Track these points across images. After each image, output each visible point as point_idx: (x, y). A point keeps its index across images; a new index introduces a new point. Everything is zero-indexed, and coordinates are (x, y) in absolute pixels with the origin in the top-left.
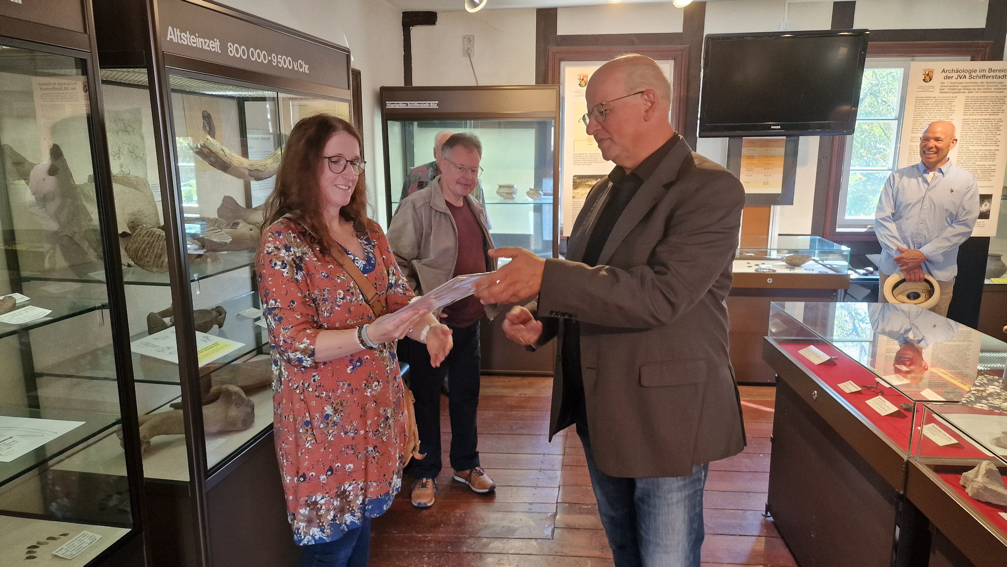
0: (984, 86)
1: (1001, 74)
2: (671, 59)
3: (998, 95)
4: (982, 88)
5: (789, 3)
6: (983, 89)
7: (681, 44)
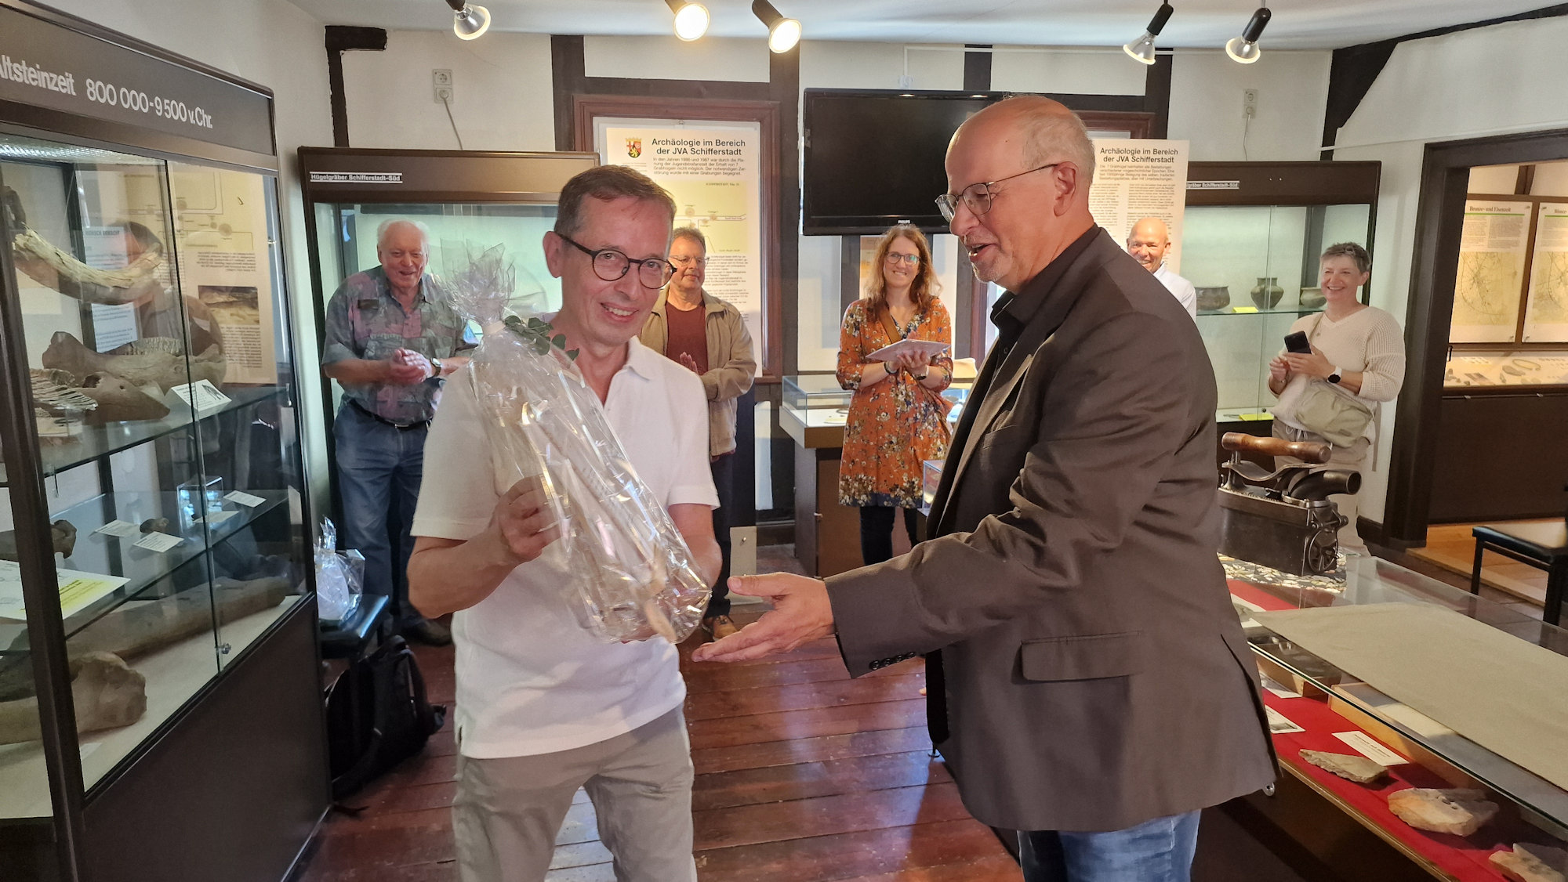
0: (1149, 171)
1: (1168, 156)
2: (756, 121)
3: (1165, 182)
4: (1148, 173)
5: (908, 51)
6: (1149, 175)
7: (769, 99)
